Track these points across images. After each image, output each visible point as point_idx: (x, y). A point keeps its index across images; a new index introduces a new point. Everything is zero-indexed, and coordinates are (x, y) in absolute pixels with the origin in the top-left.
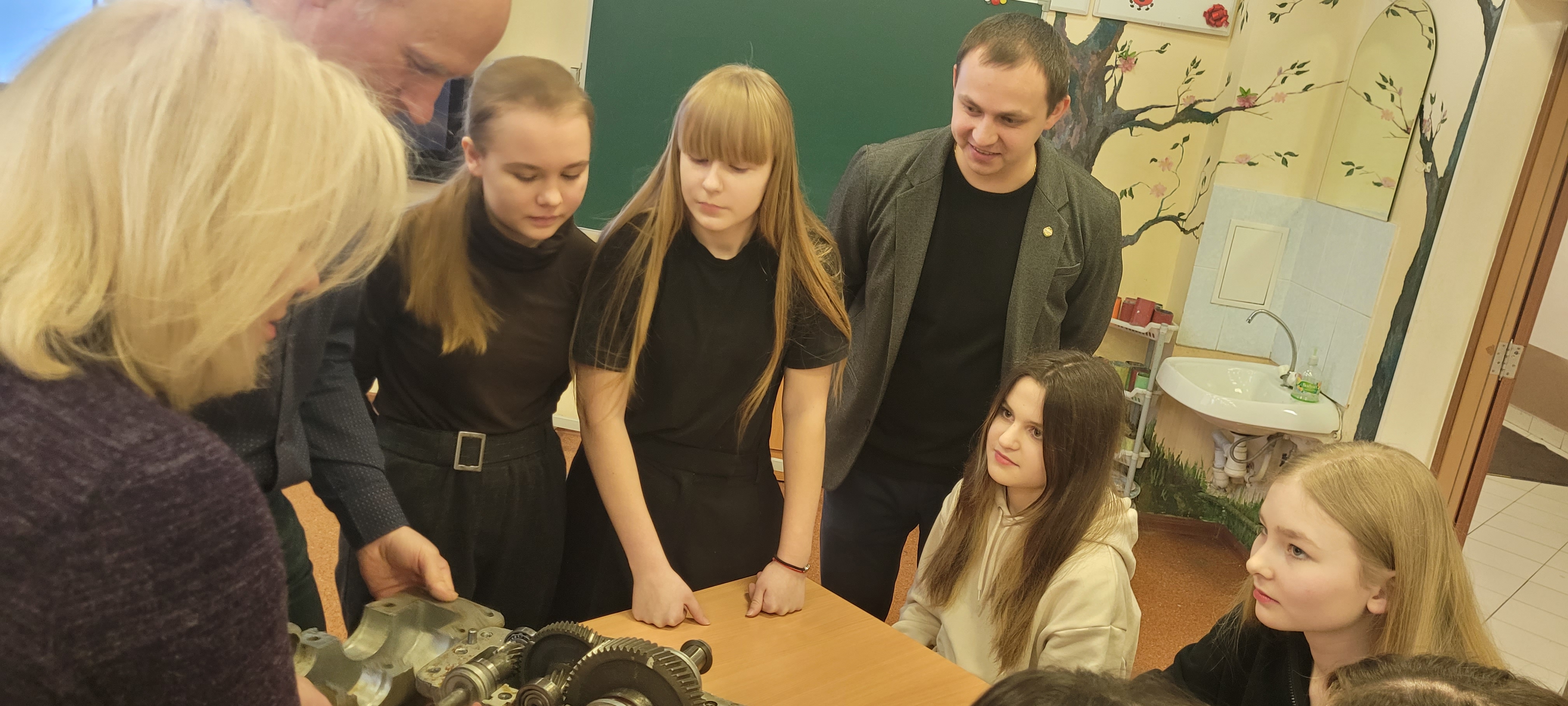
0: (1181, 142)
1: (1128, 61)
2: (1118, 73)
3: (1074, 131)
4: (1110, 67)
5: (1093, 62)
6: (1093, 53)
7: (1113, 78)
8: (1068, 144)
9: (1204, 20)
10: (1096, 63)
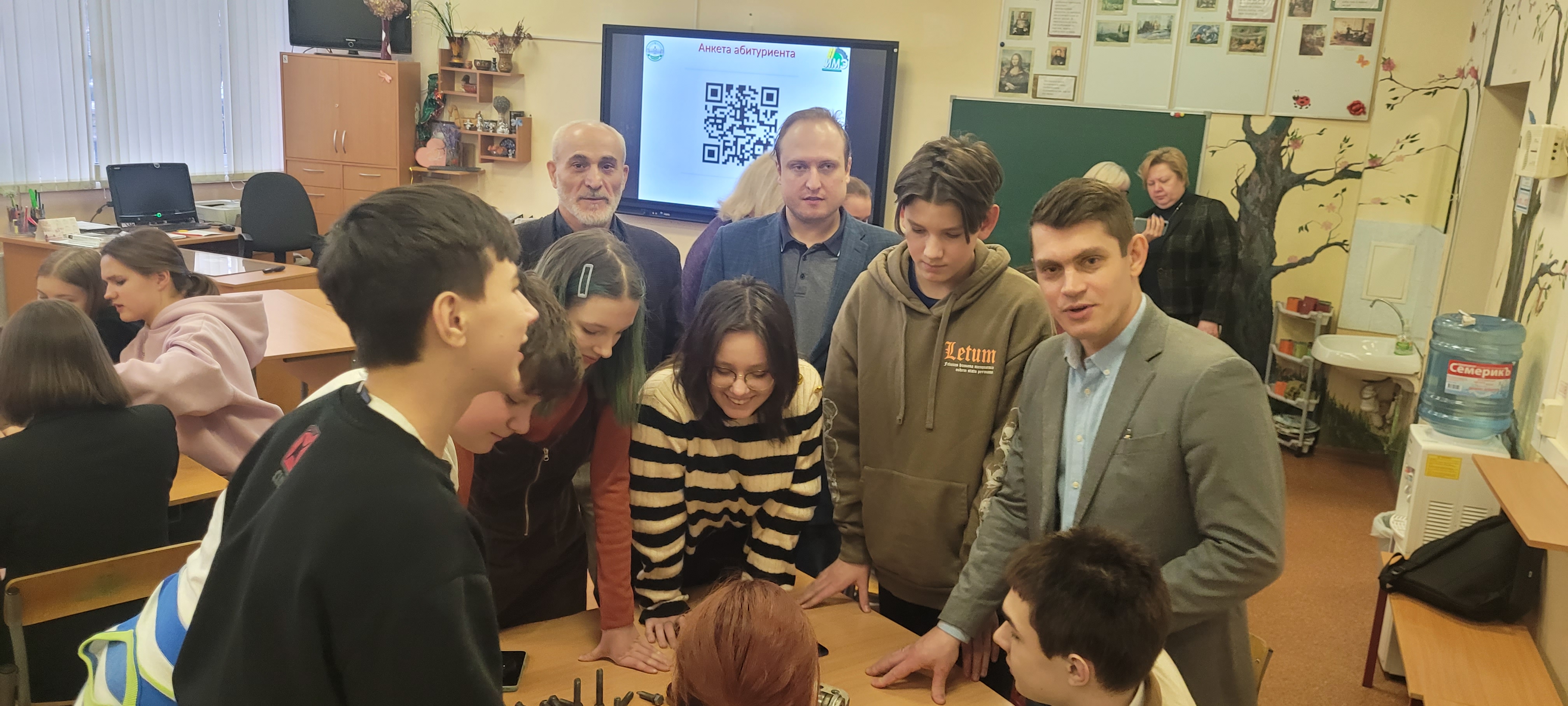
0: (1340, 192)
1: (1297, 142)
2: (1290, 150)
3: (1262, 189)
4: (1285, 147)
5: (1272, 144)
6: (1272, 139)
7: (1287, 155)
8: (1258, 199)
9: (1347, 112)
10: (1274, 145)
